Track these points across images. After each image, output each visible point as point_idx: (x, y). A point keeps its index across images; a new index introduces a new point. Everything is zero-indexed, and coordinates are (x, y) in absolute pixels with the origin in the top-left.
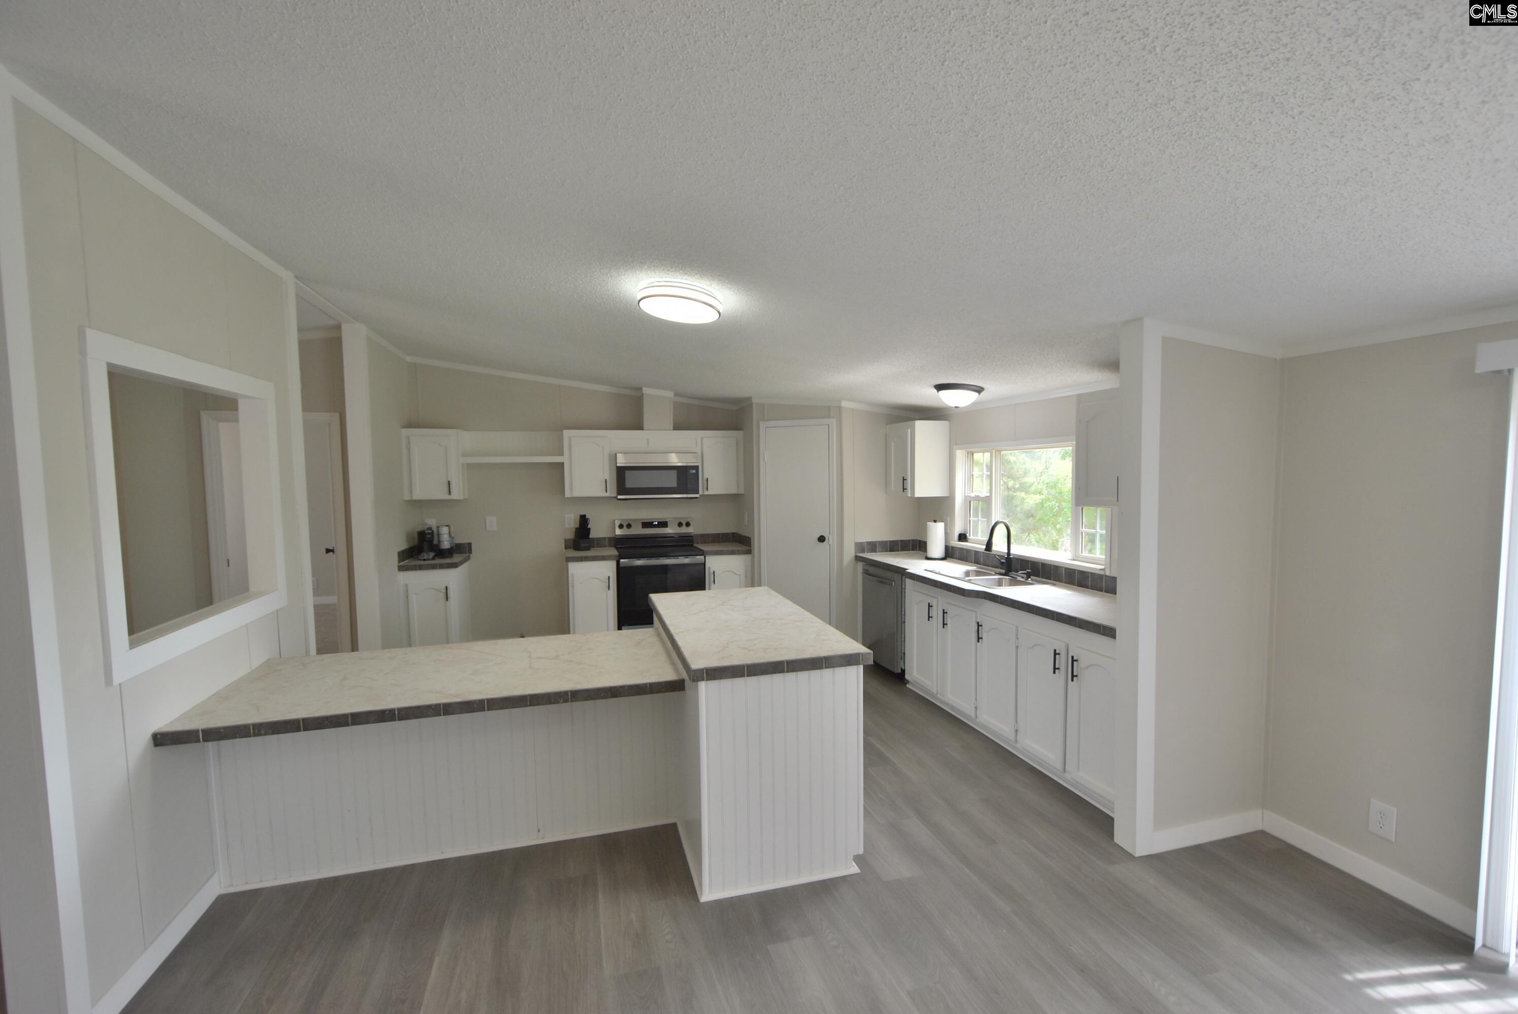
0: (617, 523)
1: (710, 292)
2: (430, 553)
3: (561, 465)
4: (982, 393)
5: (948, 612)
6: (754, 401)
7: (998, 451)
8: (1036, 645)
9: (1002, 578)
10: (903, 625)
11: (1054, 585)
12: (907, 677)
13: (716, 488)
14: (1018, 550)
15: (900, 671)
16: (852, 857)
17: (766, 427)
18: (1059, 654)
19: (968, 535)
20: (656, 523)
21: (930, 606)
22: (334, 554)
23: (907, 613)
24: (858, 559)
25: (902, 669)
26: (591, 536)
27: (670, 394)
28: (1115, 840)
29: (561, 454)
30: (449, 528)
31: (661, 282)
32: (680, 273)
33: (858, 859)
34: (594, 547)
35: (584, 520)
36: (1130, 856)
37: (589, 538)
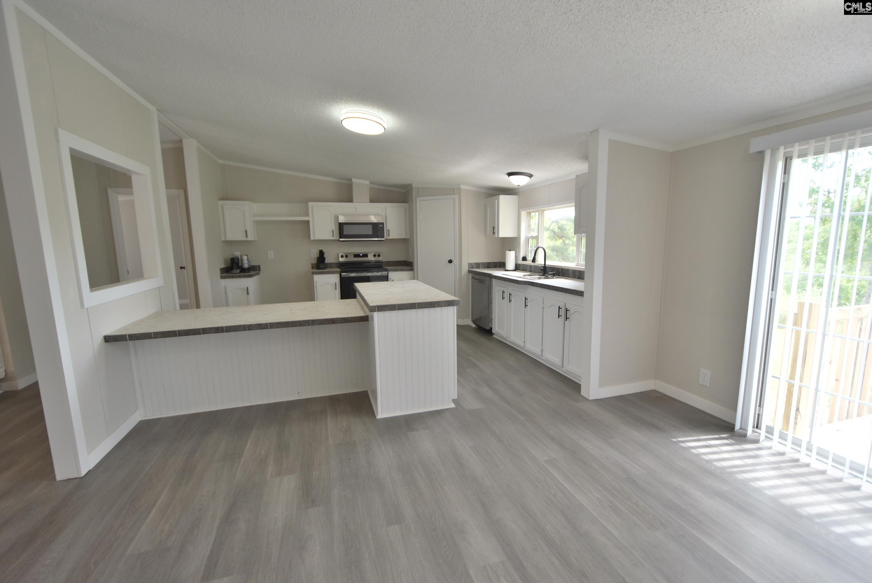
0: (340, 255)
1: (379, 116)
2: (238, 270)
3: (308, 222)
4: (532, 178)
5: (512, 294)
6: (414, 186)
7: (543, 211)
8: (551, 306)
9: (541, 277)
10: (491, 304)
11: (566, 279)
12: (493, 331)
13: (394, 235)
14: (549, 263)
15: (489, 328)
16: (452, 400)
17: (420, 201)
18: (561, 308)
19: (527, 257)
20: (362, 255)
21: (503, 292)
22: (185, 269)
23: (493, 298)
24: (470, 272)
25: (490, 327)
26: (326, 262)
27: (368, 182)
28: (582, 394)
29: (308, 215)
30: (248, 257)
31: (352, 110)
32: (362, 105)
33: (454, 401)
34: (328, 268)
35: (321, 253)
36: (587, 400)
37: (324, 263)
